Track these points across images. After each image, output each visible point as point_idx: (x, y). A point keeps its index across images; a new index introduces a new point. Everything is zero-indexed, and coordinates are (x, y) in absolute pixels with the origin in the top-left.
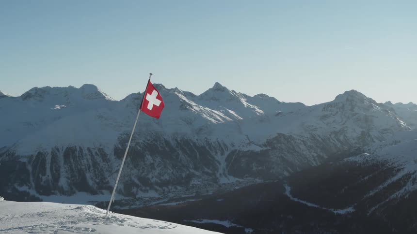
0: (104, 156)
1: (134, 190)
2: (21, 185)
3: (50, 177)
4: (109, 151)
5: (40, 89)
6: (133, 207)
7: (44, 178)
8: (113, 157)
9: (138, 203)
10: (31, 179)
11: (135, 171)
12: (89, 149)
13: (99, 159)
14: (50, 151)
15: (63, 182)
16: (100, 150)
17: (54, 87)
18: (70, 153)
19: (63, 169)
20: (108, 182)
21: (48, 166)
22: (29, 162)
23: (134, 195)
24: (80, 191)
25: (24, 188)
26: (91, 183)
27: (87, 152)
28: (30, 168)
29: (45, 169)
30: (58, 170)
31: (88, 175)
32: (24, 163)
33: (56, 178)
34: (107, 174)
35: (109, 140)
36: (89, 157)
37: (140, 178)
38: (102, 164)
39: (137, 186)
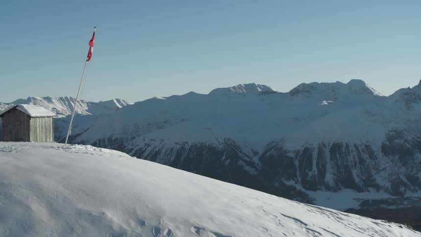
0: (371, 154)
1: (402, 189)
2: (288, 179)
3: (316, 173)
4: (376, 148)
5: (308, 85)
6: (401, 206)
7: (310, 174)
8: (380, 155)
9: (405, 203)
10: (298, 173)
11: (403, 169)
12: (355, 146)
13: (365, 156)
14: (316, 147)
15: (329, 178)
16: (367, 146)
17: (322, 83)
18: (337, 149)
19: (329, 165)
20: (375, 180)
21: (314, 162)
22: (296, 157)
23: (401, 194)
24: (346, 187)
25: (291, 183)
26: (357, 180)
27: (354, 149)
28: (297, 163)
29: (311, 164)
30: (324, 166)
31: (355, 172)
32: (291, 158)
33: (322, 174)
34: (373, 172)
35: (377, 136)
36: (355, 153)
37: (409, 177)
38: (369, 161)
39: (406, 185)
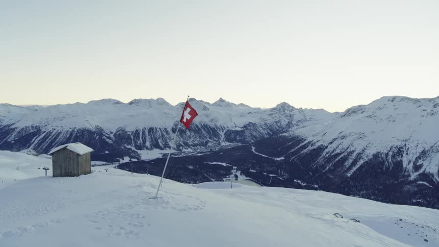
0: (167, 132)
1: (181, 148)
2: (128, 145)
3: (142, 142)
4: (169, 130)
5: (137, 100)
6: (180, 156)
7: (139, 142)
8: (171, 132)
9: (183, 154)
10: (133, 142)
11: (182, 139)
12: (160, 128)
13: (164, 133)
14: (141, 129)
15: (148, 144)
16: (165, 129)
17: (144, 99)
18: (151, 130)
19: (148, 138)
20: (169, 144)
21: (141, 136)
22: (132, 134)
23: (181, 150)
24: (155, 148)
25: (129, 147)
26: (161, 144)
27: (159, 130)
28: (132, 137)
29: (139, 137)
30: (145, 138)
31: (159, 141)
32: (130, 135)
33: (144, 142)
34: (168, 141)
35: (170, 125)
36: (160, 132)
37: (184, 143)
38: (166, 136)
39: (182, 146)
